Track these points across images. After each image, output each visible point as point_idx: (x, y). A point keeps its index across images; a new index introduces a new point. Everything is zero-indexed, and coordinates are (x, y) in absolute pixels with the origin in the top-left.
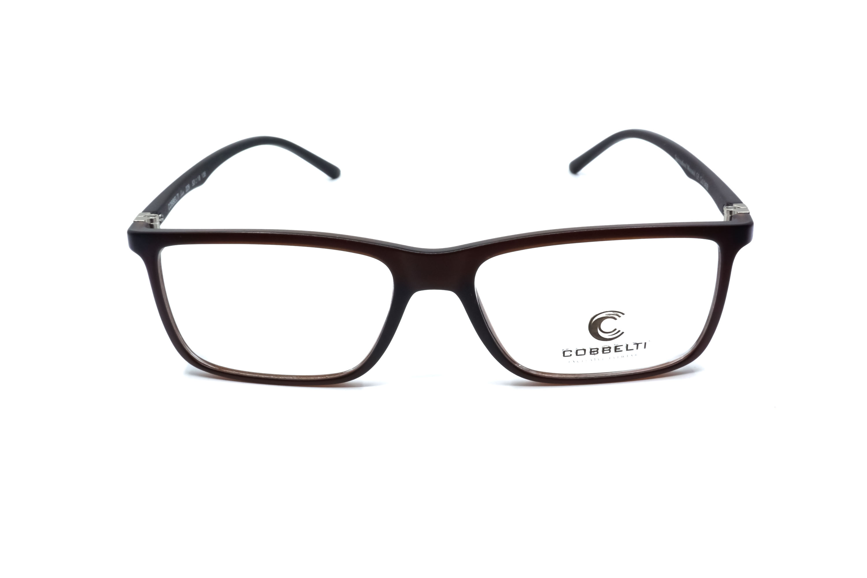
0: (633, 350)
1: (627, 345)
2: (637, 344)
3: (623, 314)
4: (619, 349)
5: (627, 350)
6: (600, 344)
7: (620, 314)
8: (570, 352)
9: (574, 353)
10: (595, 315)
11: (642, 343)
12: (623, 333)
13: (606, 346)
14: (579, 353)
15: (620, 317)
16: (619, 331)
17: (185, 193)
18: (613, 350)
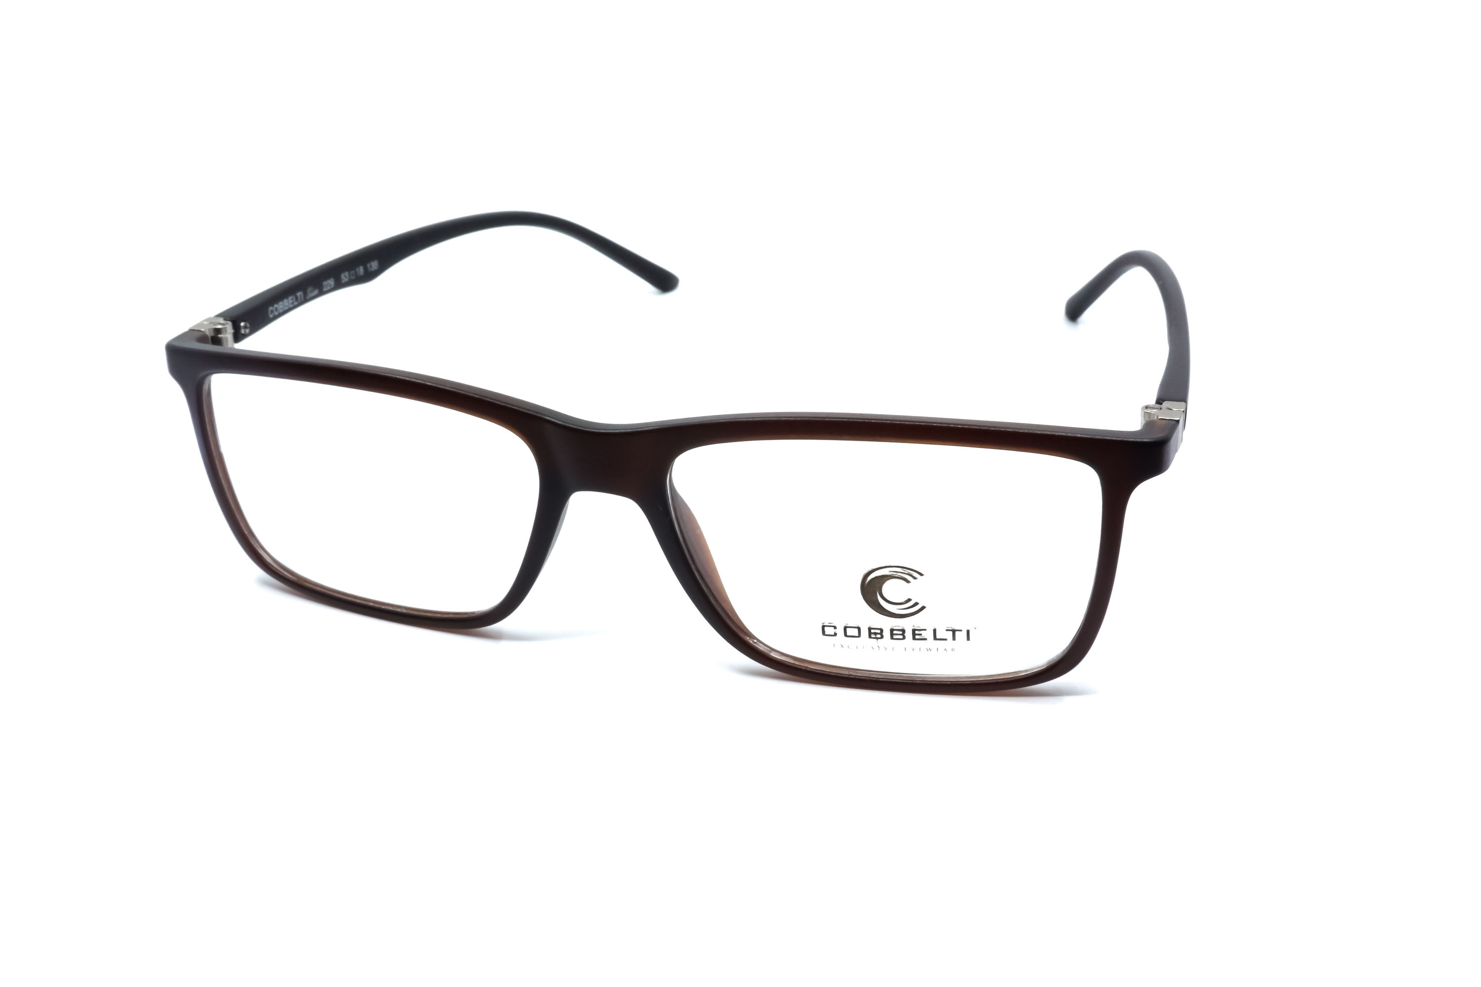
0: (946, 640)
1: (935, 631)
2: (954, 631)
3: (921, 575)
4: (921, 635)
5: (935, 638)
6: (887, 623)
7: (915, 574)
8: (833, 628)
9: (840, 631)
10: (870, 569)
11: (961, 631)
12: (923, 608)
13: (899, 627)
14: (850, 632)
15: (915, 578)
16: (916, 604)
17: (322, 293)
18: (909, 634)
